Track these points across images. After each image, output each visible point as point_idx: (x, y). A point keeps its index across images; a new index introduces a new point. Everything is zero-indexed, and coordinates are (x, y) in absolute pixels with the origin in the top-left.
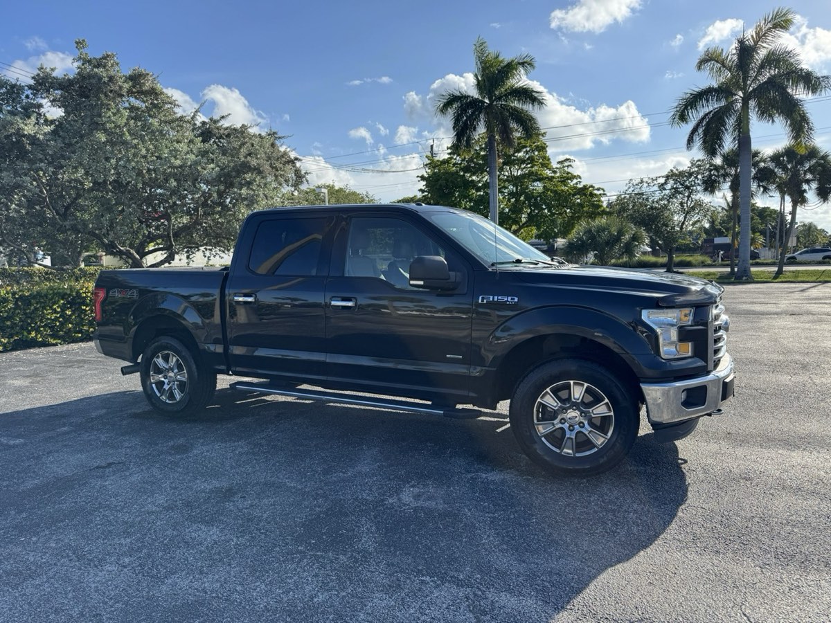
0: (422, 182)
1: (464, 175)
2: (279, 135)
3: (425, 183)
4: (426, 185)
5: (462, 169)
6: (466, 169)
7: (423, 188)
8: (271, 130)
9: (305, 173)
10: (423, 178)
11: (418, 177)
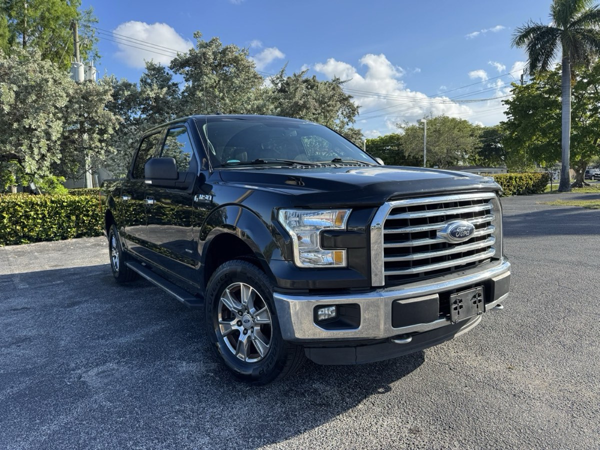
0: (505, 105)
1: (549, 97)
2: (342, 80)
3: (508, 106)
4: (510, 108)
5: (546, 92)
6: (550, 92)
7: (508, 110)
8: (335, 77)
9: (357, 107)
10: (507, 102)
11: (502, 101)
